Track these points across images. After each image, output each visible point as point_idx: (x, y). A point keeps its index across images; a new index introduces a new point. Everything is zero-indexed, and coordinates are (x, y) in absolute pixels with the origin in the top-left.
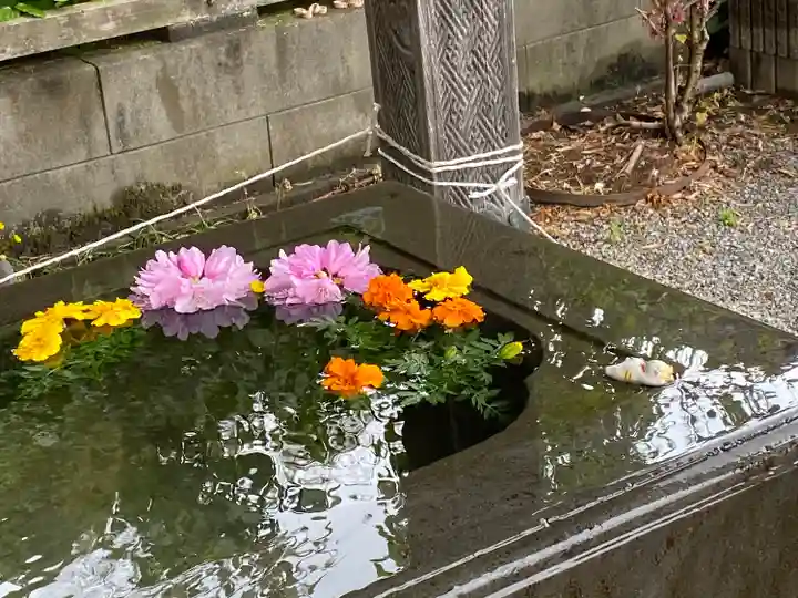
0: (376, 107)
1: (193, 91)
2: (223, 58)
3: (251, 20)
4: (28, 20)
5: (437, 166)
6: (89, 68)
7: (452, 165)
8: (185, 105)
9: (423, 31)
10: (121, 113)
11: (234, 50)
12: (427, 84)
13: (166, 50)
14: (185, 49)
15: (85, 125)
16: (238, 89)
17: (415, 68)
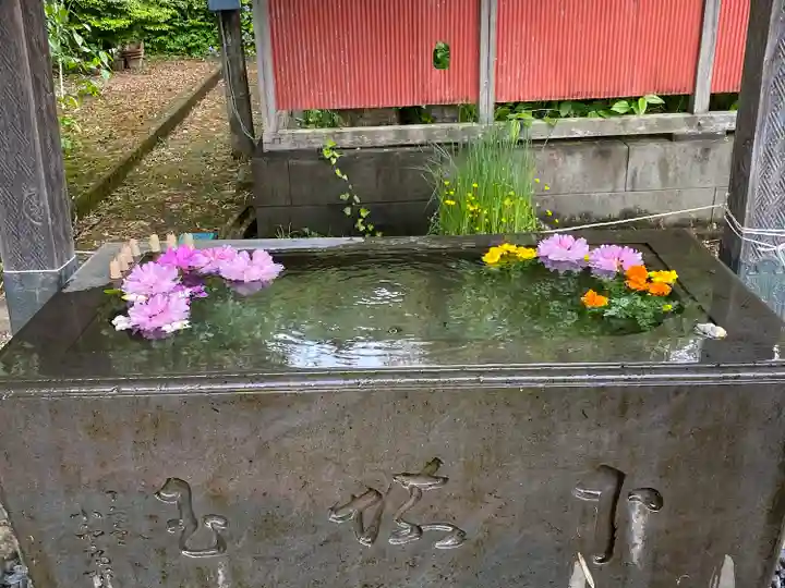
0: (727, 194)
1: (677, 168)
2: (699, 153)
3: (722, 136)
4: (601, 119)
5: (746, 230)
6: (626, 147)
7: (755, 231)
8: (671, 174)
9: (753, 163)
10: (635, 173)
11: (706, 150)
12: (750, 188)
13: (668, 144)
14: (678, 146)
15: (616, 175)
16: (703, 172)
17: (746, 179)
